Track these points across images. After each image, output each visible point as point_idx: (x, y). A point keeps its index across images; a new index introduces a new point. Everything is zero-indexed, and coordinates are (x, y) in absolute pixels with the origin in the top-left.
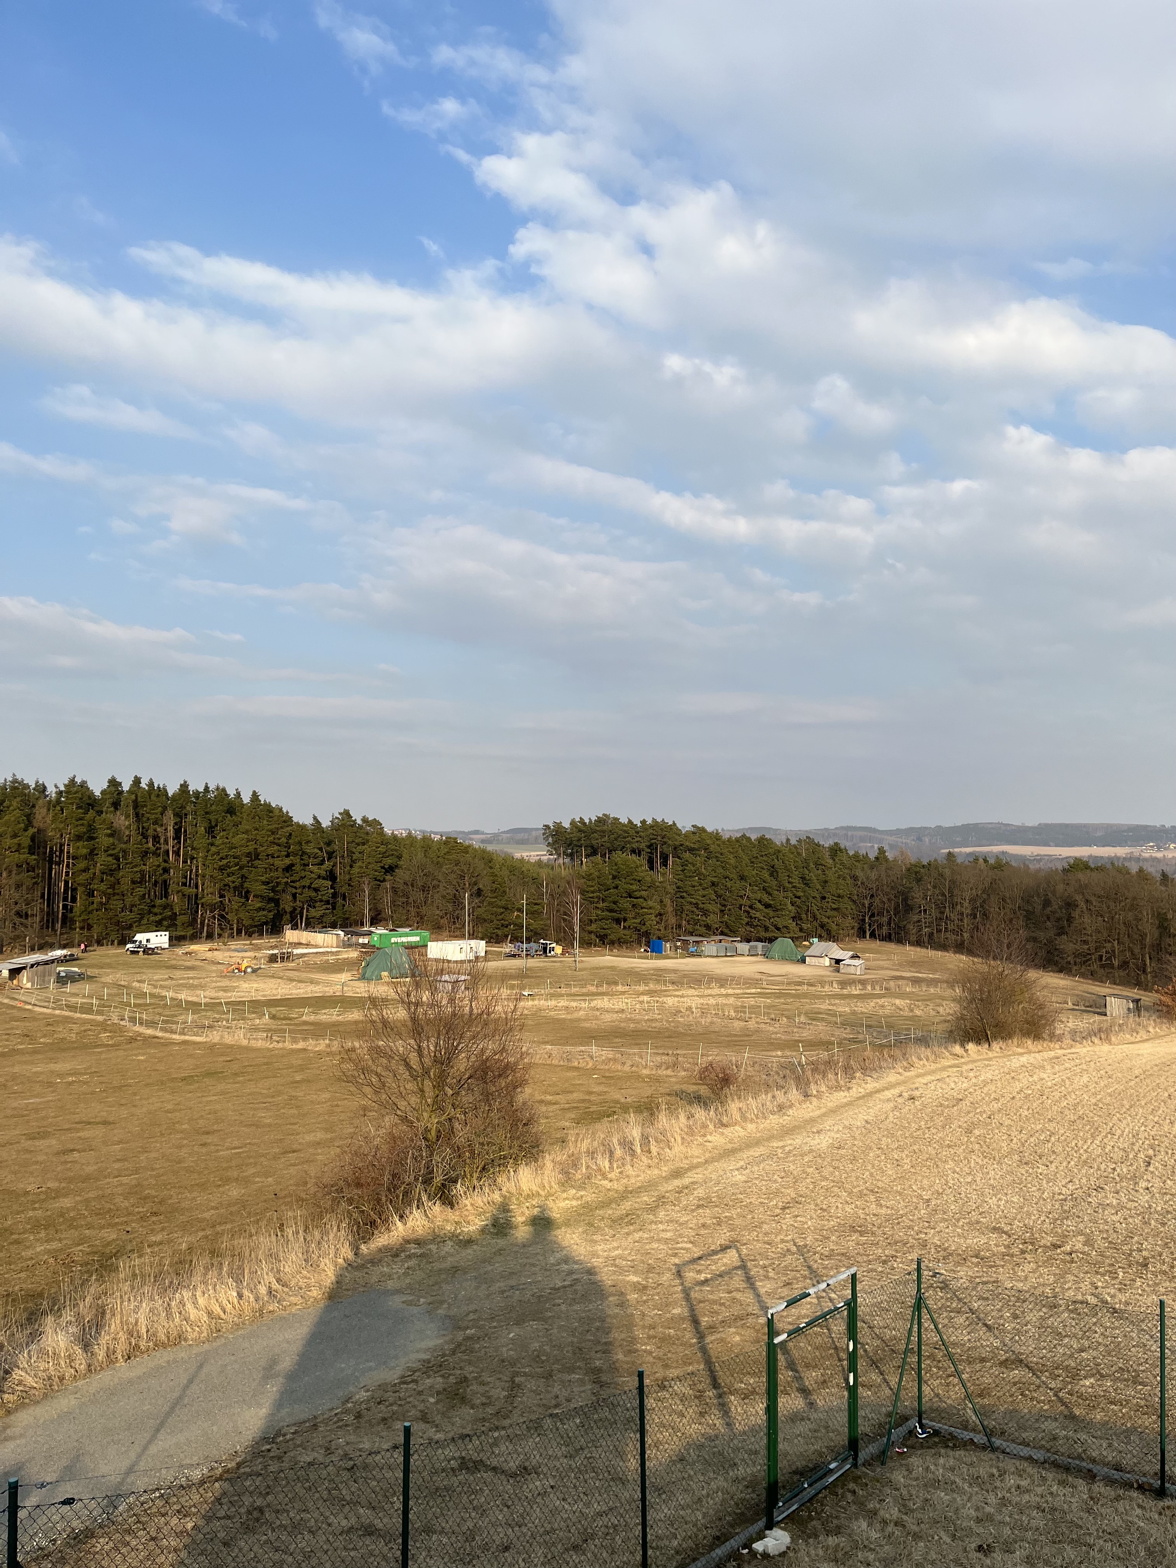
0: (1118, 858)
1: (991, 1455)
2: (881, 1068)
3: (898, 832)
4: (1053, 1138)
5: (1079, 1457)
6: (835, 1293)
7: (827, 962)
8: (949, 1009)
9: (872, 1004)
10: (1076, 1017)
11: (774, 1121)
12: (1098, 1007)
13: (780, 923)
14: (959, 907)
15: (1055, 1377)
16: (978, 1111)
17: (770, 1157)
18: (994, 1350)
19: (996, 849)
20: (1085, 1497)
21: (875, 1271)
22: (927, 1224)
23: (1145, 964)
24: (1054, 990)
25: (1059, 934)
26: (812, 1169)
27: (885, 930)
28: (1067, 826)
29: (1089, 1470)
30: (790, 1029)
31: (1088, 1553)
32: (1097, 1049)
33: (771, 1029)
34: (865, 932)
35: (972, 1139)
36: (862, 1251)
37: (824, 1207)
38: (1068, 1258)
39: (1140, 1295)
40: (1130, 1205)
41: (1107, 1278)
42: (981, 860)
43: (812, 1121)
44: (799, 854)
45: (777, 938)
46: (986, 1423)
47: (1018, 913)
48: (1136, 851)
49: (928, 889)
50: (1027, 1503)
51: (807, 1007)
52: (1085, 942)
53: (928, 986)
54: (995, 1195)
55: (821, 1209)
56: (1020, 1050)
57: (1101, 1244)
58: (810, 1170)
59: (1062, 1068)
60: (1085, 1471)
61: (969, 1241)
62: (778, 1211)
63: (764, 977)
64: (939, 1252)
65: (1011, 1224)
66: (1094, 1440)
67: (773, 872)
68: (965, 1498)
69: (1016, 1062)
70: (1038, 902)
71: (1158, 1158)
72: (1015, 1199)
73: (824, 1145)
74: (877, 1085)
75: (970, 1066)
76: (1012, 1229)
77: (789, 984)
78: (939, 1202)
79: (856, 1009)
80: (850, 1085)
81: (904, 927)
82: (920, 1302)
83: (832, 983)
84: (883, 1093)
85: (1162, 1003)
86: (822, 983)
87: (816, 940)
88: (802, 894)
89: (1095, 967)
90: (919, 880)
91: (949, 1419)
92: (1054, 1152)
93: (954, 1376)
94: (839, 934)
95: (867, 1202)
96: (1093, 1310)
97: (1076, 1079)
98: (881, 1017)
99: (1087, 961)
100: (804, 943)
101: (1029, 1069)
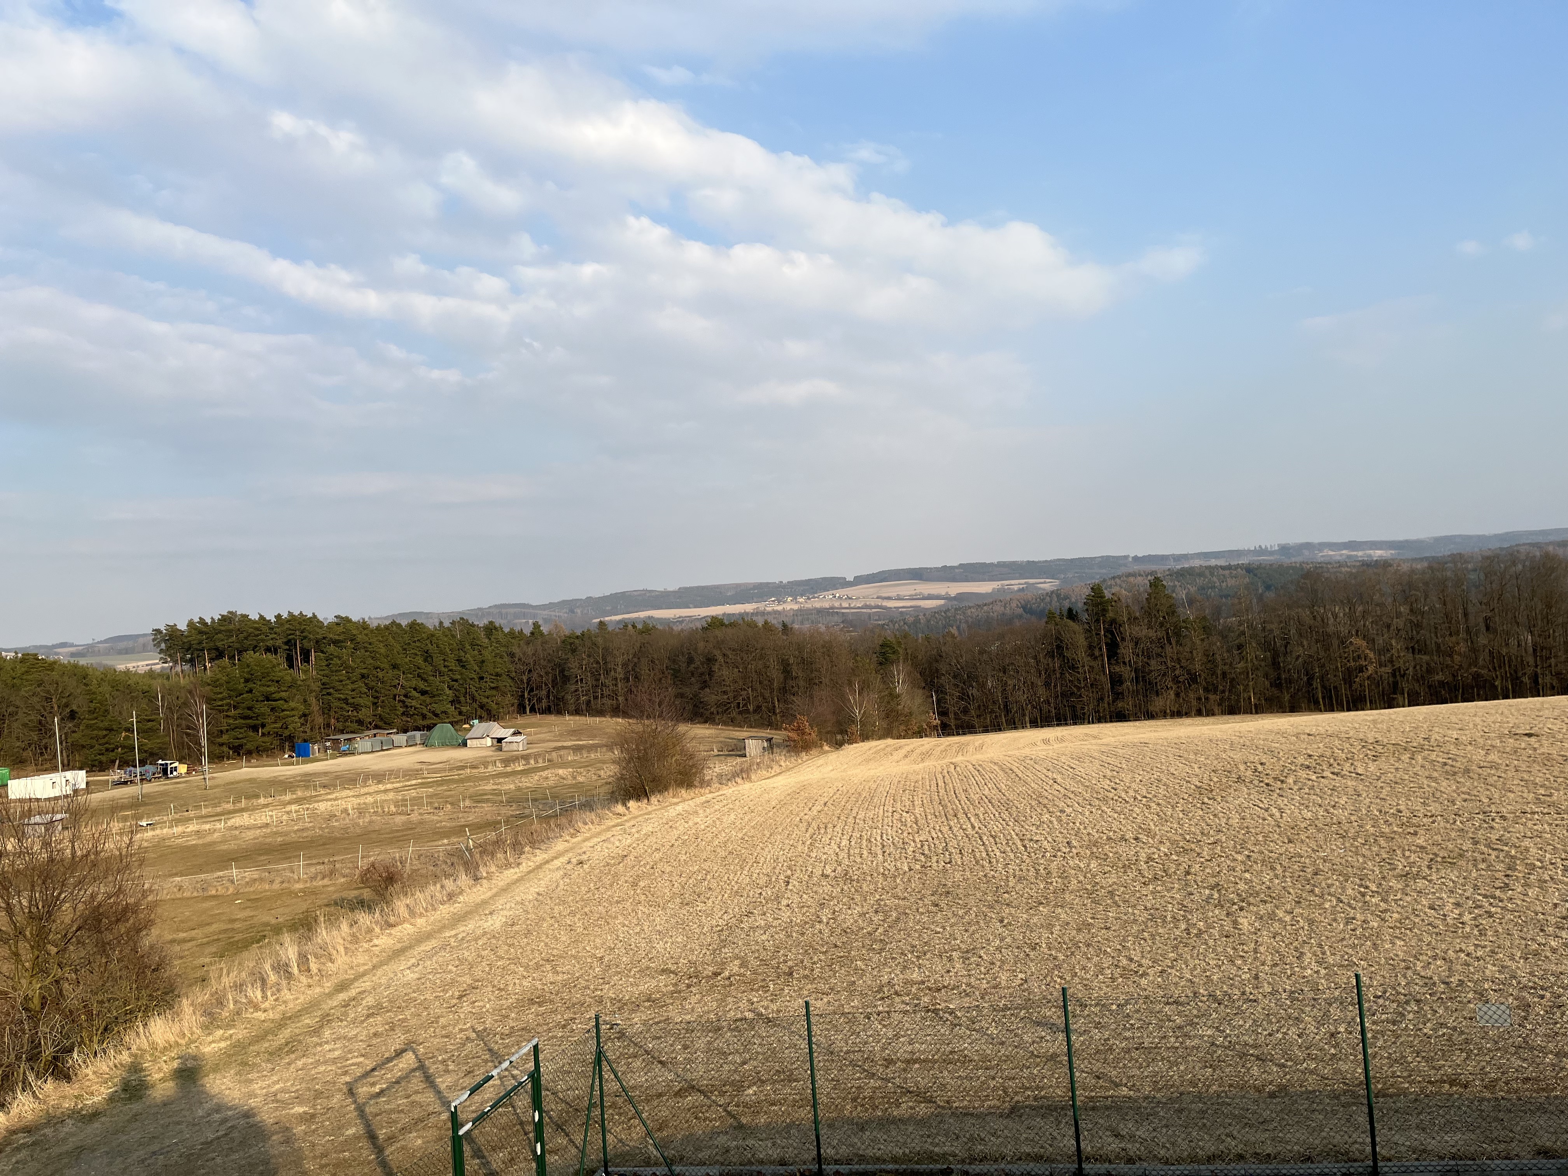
0: (747, 614)
2: (549, 839)
3: (551, 606)
4: (708, 877)
5: (750, 1163)
6: (517, 1069)
7: (489, 742)
8: (609, 771)
9: (536, 778)
10: (721, 762)
11: (445, 911)
12: (738, 750)
13: (438, 708)
14: (613, 673)
15: (723, 1094)
16: (642, 863)
17: (443, 948)
18: (669, 1083)
19: (643, 615)
21: (556, 1037)
22: (601, 981)
23: (774, 706)
24: (702, 740)
25: (702, 688)
27: (544, 703)
28: (703, 588)
29: (759, 1172)
30: (455, 816)
32: (740, 788)
33: (435, 818)
34: (525, 708)
35: (638, 891)
36: (541, 1022)
37: (502, 986)
38: (727, 982)
39: (789, 1001)
40: (776, 923)
41: (760, 992)
42: (630, 626)
43: (484, 903)
44: (454, 636)
45: (435, 725)
46: (666, 1154)
47: (666, 672)
48: (761, 606)
49: (583, 659)
51: (471, 790)
52: (725, 693)
53: (589, 752)
54: (661, 939)
55: (499, 989)
56: (675, 800)
57: (754, 963)
58: (485, 953)
59: (712, 810)
60: (755, 1174)
61: (641, 988)
62: (455, 1001)
63: (424, 767)
64: (614, 1004)
65: (677, 963)
66: (760, 1143)
67: (428, 657)
69: (672, 812)
70: (682, 659)
71: (795, 877)
72: (679, 940)
73: (498, 925)
74: (546, 856)
75: (632, 823)
76: (678, 968)
77: (451, 770)
78: (611, 957)
79: (521, 785)
80: (520, 861)
81: (563, 697)
82: (600, 1056)
83: (495, 762)
84: (553, 863)
85: (790, 739)
86: (485, 764)
87: (476, 722)
88: (459, 677)
89: (734, 714)
90: (574, 651)
91: (632, 1160)
92: (710, 889)
93: (635, 1118)
94: (500, 712)
95: (544, 972)
96: (751, 1024)
97: (725, 819)
98: (546, 789)
99: (727, 709)
100: (464, 726)
101: (685, 816)
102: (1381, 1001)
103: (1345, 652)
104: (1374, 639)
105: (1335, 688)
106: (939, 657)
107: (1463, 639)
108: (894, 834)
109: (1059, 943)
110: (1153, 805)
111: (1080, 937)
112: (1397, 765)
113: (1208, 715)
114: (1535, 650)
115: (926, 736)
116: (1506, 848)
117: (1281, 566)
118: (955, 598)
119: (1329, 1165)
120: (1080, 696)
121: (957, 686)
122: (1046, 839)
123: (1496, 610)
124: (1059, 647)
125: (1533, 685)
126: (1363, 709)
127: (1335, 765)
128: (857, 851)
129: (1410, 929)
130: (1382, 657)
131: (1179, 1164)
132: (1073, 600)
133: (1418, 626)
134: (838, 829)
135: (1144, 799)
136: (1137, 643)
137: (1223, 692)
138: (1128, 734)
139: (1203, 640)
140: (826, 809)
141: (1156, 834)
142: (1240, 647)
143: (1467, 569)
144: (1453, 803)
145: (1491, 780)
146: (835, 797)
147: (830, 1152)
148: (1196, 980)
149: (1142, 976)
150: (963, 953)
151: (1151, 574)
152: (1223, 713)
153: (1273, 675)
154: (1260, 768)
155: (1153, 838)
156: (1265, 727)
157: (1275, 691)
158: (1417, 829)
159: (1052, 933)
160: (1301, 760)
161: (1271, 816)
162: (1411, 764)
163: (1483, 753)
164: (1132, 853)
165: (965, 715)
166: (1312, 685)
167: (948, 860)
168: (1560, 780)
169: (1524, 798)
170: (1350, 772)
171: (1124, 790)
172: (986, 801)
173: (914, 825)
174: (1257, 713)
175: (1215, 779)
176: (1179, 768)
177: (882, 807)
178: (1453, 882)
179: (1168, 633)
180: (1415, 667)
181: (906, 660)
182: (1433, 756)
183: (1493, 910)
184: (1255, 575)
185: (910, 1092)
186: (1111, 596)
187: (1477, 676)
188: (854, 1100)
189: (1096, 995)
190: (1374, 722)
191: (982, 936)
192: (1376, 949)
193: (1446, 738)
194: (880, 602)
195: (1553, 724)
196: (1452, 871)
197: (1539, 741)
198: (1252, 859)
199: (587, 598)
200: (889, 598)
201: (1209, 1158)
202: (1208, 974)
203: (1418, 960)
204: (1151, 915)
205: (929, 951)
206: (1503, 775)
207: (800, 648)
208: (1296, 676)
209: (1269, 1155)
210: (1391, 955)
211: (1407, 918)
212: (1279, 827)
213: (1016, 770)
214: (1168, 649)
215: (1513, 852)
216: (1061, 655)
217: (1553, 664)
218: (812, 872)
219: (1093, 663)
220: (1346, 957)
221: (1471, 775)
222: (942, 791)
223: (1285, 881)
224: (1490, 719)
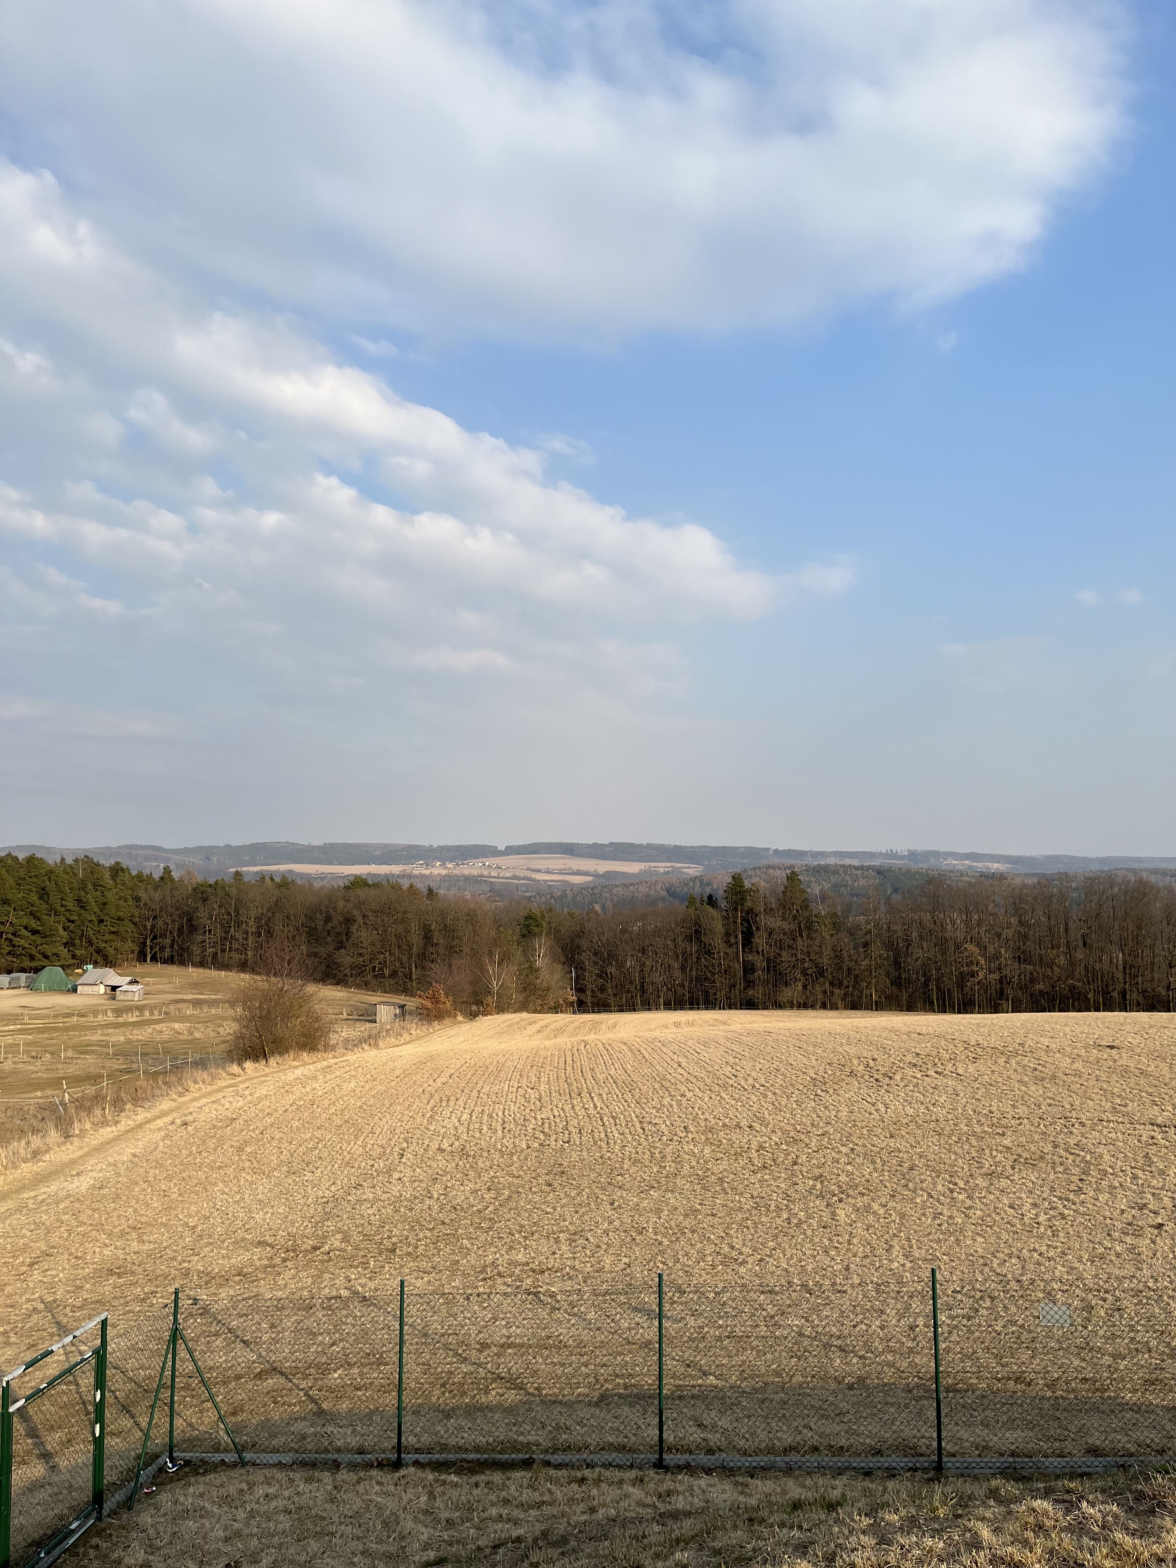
0: (393, 875)
1: (242, 1471)
2: (153, 1096)
3: (186, 851)
4: (320, 1145)
5: (327, 1451)
6: (86, 1345)
7: (102, 989)
8: (229, 1028)
9: (150, 1030)
10: (349, 1026)
11: (27, 1169)
12: (368, 1015)
13: (49, 950)
14: (244, 926)
15: (306, 1377)
16: (251, 1127)
17: (19, 1210)
18: (250, 1365)
19: (283, 868)
20: (329, 1488)
21: (132, 1311)
22: (190, 1252)
23: (411, 972)
24: (331, 1002)
25: (338, 949)
26: (67, 1216)
27: (167, 953)
28: (349, 845)
29: (335, 1461)
30: (53, 1067)
31: (330, 1541)
32: (365, 1054)
33: (31, 1068)
34: (146, 956)
35: (243, 1157)
36: (119, 1294)
37: (79, 1254)
38: (326, 1257)
39: (388, 1279)
40: (383, 1197)
41: (360, 1269)
42: (267, 879)
43: (73, 1162)
44: (75, 875)
45: (44, 967)
46: (237, 1440)
47: (301, 929)
48: (408, 868)
49: (214, 909)
50: (274, 1509)
51: (76, 1040)
52: (361, 955)
53: (209, 1007)
54: (261, 1209)
55: (76, 1257)
56: (296, 1063)
57: (356, 1238)
58: (65, 1217)
59: (333, 1076)
60: (330, 1462)
61: (233, 1261)
62: (24, 1268)
63: (26, 1012)
64: (201, 1278)
65: (275, 1236)
66: (340, 1430)
67: (44, 894)
68: (214, 1521)
69: (290, 1076)
70: (320, 918)
71: (410, 1150)
72: (281, 1210)
73: (84, 1188)
74: (148, 1115)
75: (246, 1085)
76: (275, 1240)
77: (55, 1016)
78: (205, 1226)
79: (131, 1037)
80: (119, 1119)
81: (188, 948)
82: (176, 1335)
83: (106, 1011)
84: (155, 1123)
85: (423, 1007)
86: (95, 1013)
87: (90, 967)
88: (76, 918)
89: (369, 977)
90: (204, 900)
91: (200, 1446)
92: (320, 1158)
93: (208, 1401)
94: (117, 959)
95: (128, 1240)
96: (346, 1302)
97: (345, 1086)
98: (158, 1043)
99: (362, 972)
100: (76, 971)
101: (302, 1081)
102: (959, 1296)
103: (959, 957)
104: (985, 947)
105: (949, 990)
106: (581, 933)
107: (1063, 952)
108: (516, 1110)
109: (666, 1228)
110: (769, 1093)
111: (687, 1223)
112: (993, 1067)
113: (831, 1009)
114: (1124, 968)
115: (562, 1012)
116: (1082, 1153)
117: (909, 871)
118: (603, 876)
119: (897, 1460)
120: (714, 981)
121: (596, 963)
122: (664, 1122)
123: (1093, 928)
124: (697, 932)
125: (1121, 1000)
126: (972, 1013)
127: (939, 1065)
128: (477, 1126)
129: (991, 1227)
130: (992, 964)
131: (757, 1455)
132: (715, 887)
133: (1025, 937)
134: (460, 1102)
135: (762, 1088)
136: (770, 934)
137: (848, 987)
138: (755, 1022)
139: (832, 935)
140: (451, 1081)
141: (769, 1123)
142: (866, 945)
143: (1071, 887)
144: (1039, 1106)
145: (1073, 1087)
146: (461, 1070)
147: (412, 1440)
148: (791, 1270)
149: (741, 1264)
150: (571, 1235)
151: (789, 868)
152: (846, 1008)
153: (894, 974)
154: (872, 1063)
155: (766, 1127)
156: (882, 1023)
157: (895, 990)
158: (1005, 1130)
159: (660, 1218)
160: (909, 1058)
161: (877, 1110)
162: (1005, 1067)
163: (1069, 1061)
164: (745, 1141)
165: (602, 993)
166: (928, 986)
167: (566, 1140)
168: (1135, 1092)
169: (1101, 1106)
170: (952, 1072)
171: (744, 1077)
172: (611, 1081)
173: (538, 1102)
174: (877, 1010)
175: (830, 1072)
176: (799, 1059)
177: (507, 1082)
178: (1033, 1183)
179: (800, 926)
180: (1019, 976)
181: (548, 934)
182: (1025, 1062)
183: (1066, 1212)
184: (885, 877)
185: (502, 1378)
186: (750, 886)
187: (1072, 988)
188: (443, 1385)
189: (695, 1282)
190: (978, 1025)
191: (591, 1218)
192: (958, 1245)
193: (1039, 1045)
194: (529, 874)
195: (1133, 1038)
196: (1032, 1172)
197: (1119, 1054)
198: (855, 1152)
199: (226, 845)
200: (538, 871)
201: (786, 1449)
202: (803, 1263)
203: (995, 1257)
204: (756, 1203)
205: (536, 1231)
206: (1085, 1083)
207: (443, 914)
208: (914, 977)
209: (842, 1447)
210: (972, 1251)
211: (989, 1215)
212: (883, 1121)
213: (644, 1051)
214: (799, 941)
215: (1088, 1157)
216: (699, 940)
217: (1140, 982)
218: (428, 1146)
219: (728, 950)
220: (931, 1251)
221: (1057, 1081)
222: (569, 1069)
223: (884, 1175)
224: (1078, 1030)
